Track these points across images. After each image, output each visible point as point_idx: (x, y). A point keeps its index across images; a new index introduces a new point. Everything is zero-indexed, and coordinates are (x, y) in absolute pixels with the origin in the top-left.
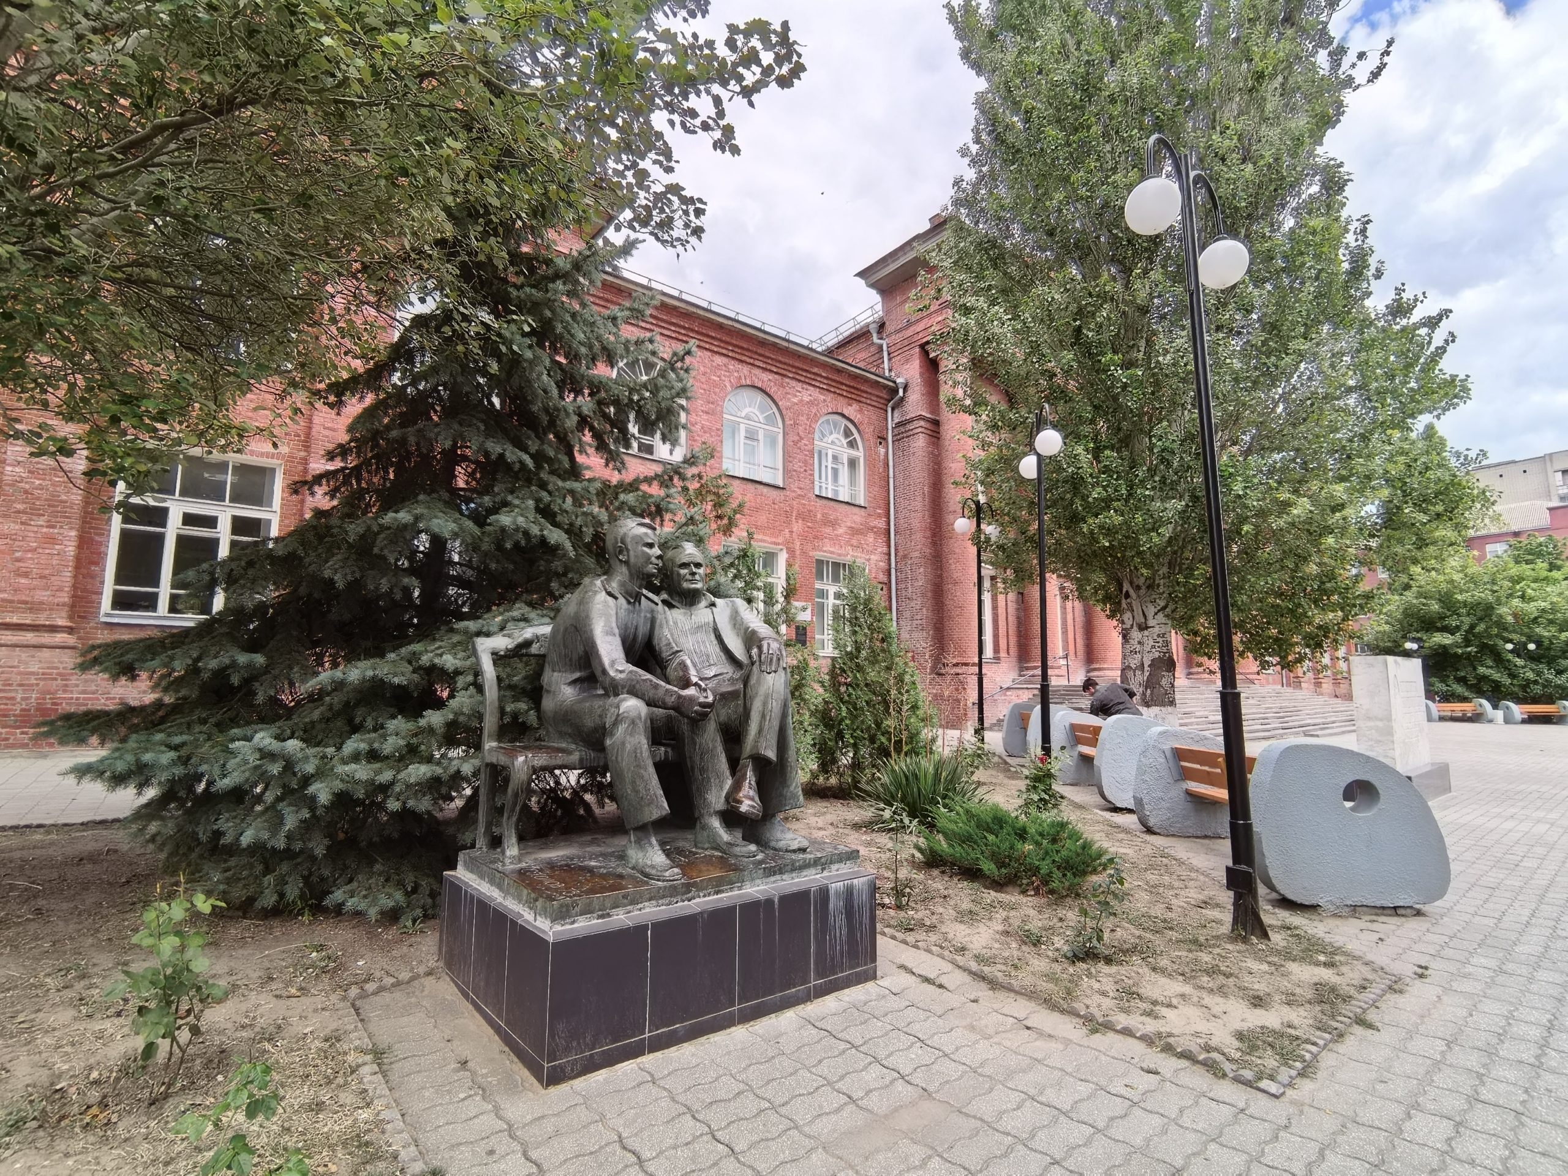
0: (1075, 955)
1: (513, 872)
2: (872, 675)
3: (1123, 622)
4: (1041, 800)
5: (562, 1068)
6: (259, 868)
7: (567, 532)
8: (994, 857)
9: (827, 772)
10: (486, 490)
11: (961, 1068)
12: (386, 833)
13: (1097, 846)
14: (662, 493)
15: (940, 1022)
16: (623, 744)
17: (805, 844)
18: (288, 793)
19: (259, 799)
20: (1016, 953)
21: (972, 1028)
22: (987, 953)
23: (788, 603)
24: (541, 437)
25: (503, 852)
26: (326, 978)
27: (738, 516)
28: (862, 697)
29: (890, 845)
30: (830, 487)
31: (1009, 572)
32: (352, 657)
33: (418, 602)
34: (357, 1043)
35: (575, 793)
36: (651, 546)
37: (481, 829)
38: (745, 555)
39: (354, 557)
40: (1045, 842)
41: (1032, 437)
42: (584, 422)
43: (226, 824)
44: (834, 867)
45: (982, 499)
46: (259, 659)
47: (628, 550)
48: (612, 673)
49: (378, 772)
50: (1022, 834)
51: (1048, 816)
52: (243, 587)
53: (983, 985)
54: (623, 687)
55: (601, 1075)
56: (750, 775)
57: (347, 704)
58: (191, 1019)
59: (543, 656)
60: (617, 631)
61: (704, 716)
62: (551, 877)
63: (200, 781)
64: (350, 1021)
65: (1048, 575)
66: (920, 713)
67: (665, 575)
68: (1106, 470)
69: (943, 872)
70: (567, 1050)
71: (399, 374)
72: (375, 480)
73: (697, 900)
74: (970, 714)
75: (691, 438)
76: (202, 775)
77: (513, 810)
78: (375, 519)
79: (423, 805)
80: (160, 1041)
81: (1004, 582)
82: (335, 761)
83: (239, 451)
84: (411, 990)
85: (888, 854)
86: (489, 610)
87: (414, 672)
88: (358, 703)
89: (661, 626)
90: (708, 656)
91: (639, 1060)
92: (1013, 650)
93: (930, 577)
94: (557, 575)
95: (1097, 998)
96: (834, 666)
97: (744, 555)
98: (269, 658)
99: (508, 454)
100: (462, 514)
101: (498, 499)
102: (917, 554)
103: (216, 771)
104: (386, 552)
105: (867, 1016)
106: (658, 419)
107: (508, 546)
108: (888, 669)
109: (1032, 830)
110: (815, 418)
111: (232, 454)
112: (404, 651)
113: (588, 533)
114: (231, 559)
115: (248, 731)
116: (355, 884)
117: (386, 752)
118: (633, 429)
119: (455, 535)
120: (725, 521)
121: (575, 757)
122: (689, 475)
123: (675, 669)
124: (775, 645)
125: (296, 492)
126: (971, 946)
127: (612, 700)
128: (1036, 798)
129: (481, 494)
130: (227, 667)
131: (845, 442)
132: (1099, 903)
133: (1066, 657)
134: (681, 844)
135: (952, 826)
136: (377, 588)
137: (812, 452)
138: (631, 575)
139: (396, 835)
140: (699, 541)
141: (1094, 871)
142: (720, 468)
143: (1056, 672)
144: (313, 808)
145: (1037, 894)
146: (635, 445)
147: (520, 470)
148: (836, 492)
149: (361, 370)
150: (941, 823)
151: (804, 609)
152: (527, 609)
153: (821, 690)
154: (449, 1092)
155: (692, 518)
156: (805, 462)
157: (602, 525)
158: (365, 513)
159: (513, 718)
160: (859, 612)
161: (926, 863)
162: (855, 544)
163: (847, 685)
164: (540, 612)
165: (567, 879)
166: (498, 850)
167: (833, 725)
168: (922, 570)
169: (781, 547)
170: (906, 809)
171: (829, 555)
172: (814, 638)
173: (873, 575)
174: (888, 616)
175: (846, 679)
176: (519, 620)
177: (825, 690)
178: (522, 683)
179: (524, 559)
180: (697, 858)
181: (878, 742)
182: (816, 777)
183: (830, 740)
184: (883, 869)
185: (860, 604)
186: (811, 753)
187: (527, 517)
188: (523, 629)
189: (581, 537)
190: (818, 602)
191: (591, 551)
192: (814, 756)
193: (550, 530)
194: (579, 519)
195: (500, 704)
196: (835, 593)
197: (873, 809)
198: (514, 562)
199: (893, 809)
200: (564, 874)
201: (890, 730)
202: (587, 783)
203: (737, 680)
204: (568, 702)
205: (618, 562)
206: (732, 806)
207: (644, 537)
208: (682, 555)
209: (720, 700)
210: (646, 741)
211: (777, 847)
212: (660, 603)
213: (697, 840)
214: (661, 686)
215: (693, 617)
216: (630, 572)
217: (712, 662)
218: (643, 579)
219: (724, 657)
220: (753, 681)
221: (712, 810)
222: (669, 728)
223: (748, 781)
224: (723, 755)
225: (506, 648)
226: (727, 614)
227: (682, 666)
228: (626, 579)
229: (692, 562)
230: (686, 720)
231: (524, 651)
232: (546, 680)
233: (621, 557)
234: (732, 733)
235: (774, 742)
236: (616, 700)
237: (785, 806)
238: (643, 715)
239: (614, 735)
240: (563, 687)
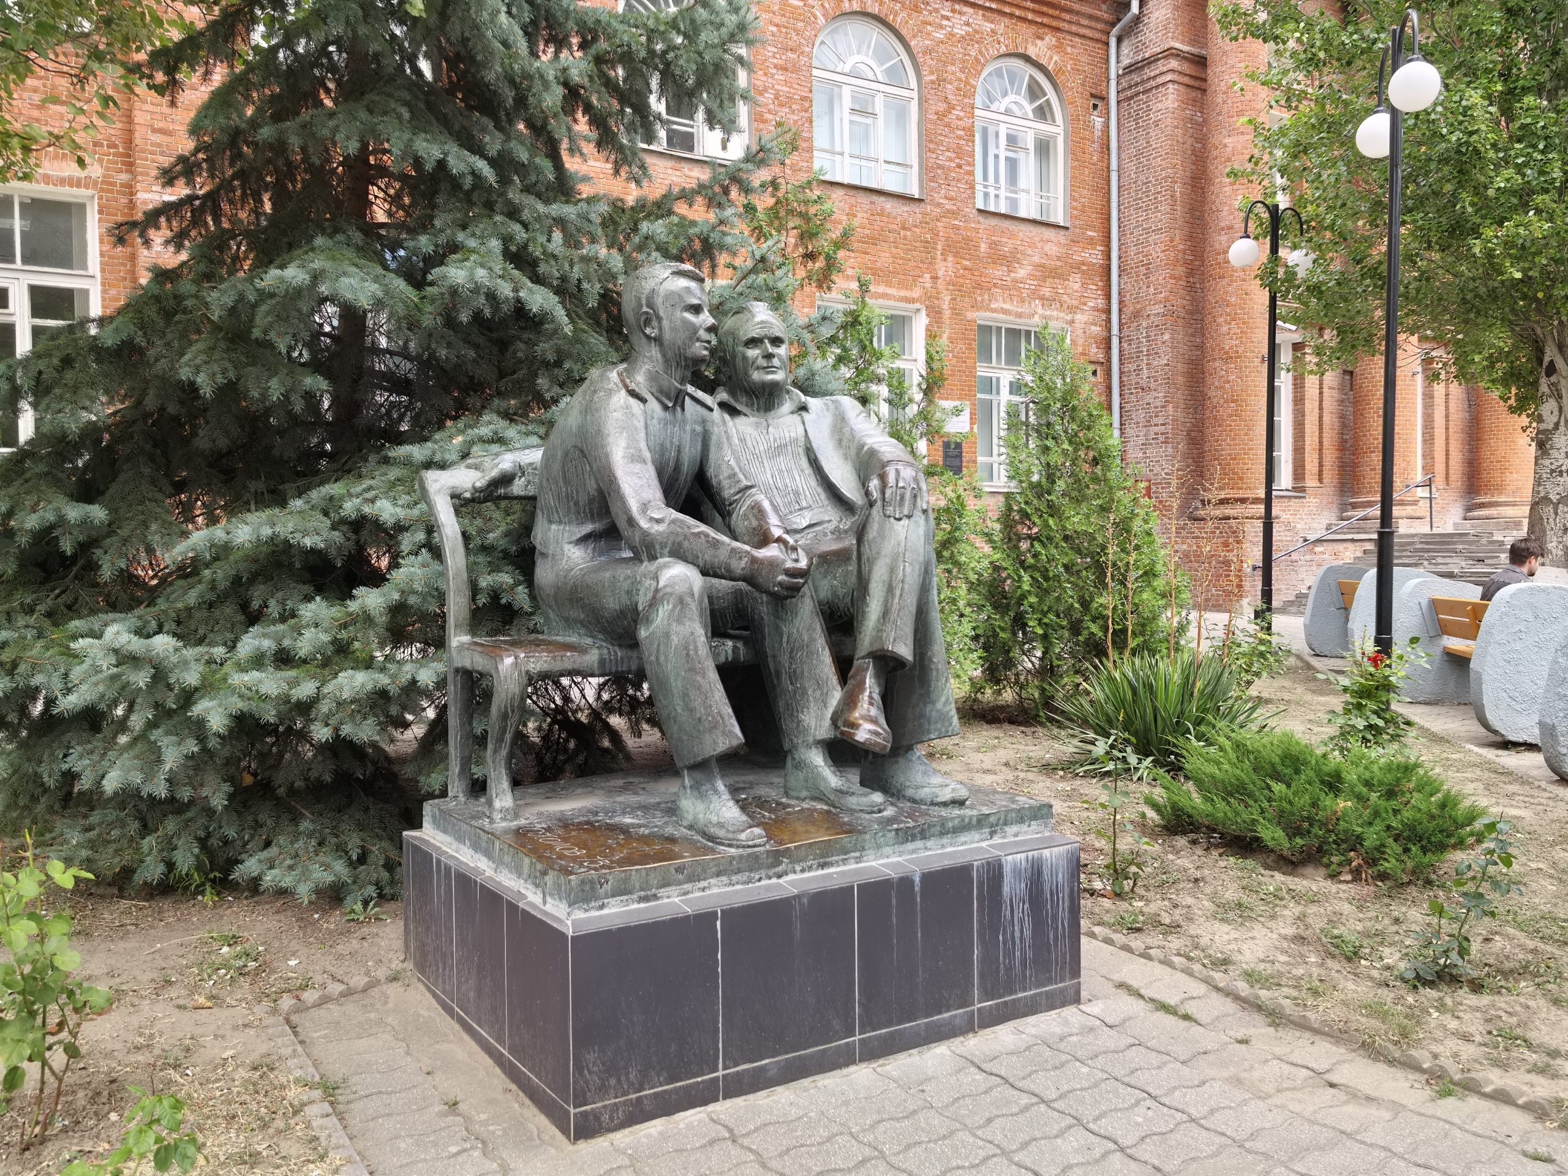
0: (1418, 977)
1: (506, 831)
2: (1076, 520)
3: (1540, 419)
4: (1370, 727)
5: (596, 1115)
6: (134, 826)
7: (559, 291)
8: (1282, 819)
9: (998, 682)
10: (424, 225)
11: (1218, 1140)
12: (313, 774)
13: (1467, 803)
14: (712, 217)
15: (1185, 1071)
16: (667, 635)
17: (963, 793)
18: (162, 715)
19: (122, 725)
20: (1315, 971)
21: (1237, 1082)
22: (1265, 969)
23: (931, 402)
24: (503, 127)
25: (490, 804)
26: (245, 983)
27: (841, 254)
28: (1058, 557)
29: (1105, 798)
30: (1003, 193)
31: (1328, 334)
32: (236, 506)
33: (329, 417)
34: (298, 1073)
35: (595, 714)
36: (696, 309)
37: (455, 767)
38: (855, 322)
39: (223, 345)
40: (1374, 796)
41: (1382, 77)
42: (573, 95)
43: (79, 761)
44: (1011, 830)
45: (1283, 201)
46: (98, 513)
47: (659, 319)
48: (644, 524)
49: (294, 683)
50: (1333, 783)
51: (1381, 755)
52: (61, 398)
53: (1258, 1018)
54: (663, 545)
55: (655, 1127)
56: (871, 685)
57: (236, 581)
58: (64, 1035)
59: (533, 499)
60: (647, 455)
61: (794, 590)
62: (565, 840)
63: (35, 699)
64: (285, 1043)
65: (1401, 337)
66: (1159, 583)
67: (723, 360)
68: (1525, 134)
69: (1194, 842)
70: (603, 1091)
71: (261, 28)
72: (243, 215)
73: (791, 877)
74: (1247, 585)
75: (757, 118)
76: (37, 690)
77: (500, 740)
78: (250, 280)
79: (365, 732)
80: (25, 1065)
81: (1318, 352)
82: (228, 667)
83: (26, 177)
84: (368, 1001)
85: (1100, 811)
86: (441, 426)
87: (334, 528)
88: (253, 579)
89: (719, 447)
90: (797, 494)
91: (711, 1108)
92: (1329, 475)
93: (1182, 349)
94: (547, 365)
95: (1453, 1044)
96: (1009, 509)
97: (853, 321)
98: (113, 511)
99: (451, 161)
100: (386, 268)
101: (442, 239)
102: (1159, 309)
103: (57, 685)
104: (272, 335)
105: (1065, 1057)
106: (700, 84)
107: (464, 318)
108: (1104, 509)
109: (1351, 776)
110: (978, 66)
111: (15, 184)
112: (317, 495)
113: (593, 290)
114: (36, 355)
115: (95, 623)
116: (273, 851)
117: (302, 653)
118: (658, 105)
119: (379, 305)
120: (820, 263)
121: (592, 658)
122: (756, 183)
123: (745, 516)
124: (907, 473)
125: (121, 240)
126: (1236, 957)
127: (646, 567)
128: (1360, 723)
129: (413, 232)
130: (52, 527)
131: (1029, 108)
132: (1465, 894)
133: (1429, 484)
134: (763, 791)
135: (1211, 769)
136: (264, 396)
137: (970, 132)
138: (666, 361)
139: (328, 778)
140: (777, 300)
141: (1460, 845)
142: (810, 169)
143: (1409, 510)
144: (202, 739)
145: (1356, 877)
146: (662, 134)
147: (475, 187)
148: (1014, 203)
149: (200, 25)
150: (1192, 764)
151: (957, 412)
152: (501, 424)
153: (987, 549)
154: (435, 1144)
155: (763, 259)
156: (959, 152)
157: (614, 277)
158: (232, 272)
159: (492, 598)
160: (1054, 413)
161: (1165, 827)
162: (1048, 294)
163: (1031, 538)
164: (523, 428)
165: (590, 843)
166: (483, 800)
167: (1008, 605)
168: (1167, 337)
169: (917, 305)
170: (1133, 740)
171: (1001, 316)
172: (975, 462)
173: (1080, 349)
174: (1105, 420)
175: (1030, 528)
176: (491, 441)
177: (994, 548)
178: (503, 543)
179: (490, 340)
180: (789, 813)
181: (1086, 632)
182: (980, 689)
183: (1002, 629)
184: (1093, 836)
185: (1055, 400)
186: (971, 650)
187: (490, 269)
188: (497, 455)
189: (581, 301)
190: (981, 400)
191: (598, 323)
192: (975, 655)
193: (530, 290)
194: (576, 269)
195: (469, 577)
196: (1011, 383)
197: (1075, 742)
198: (476, 347)
199: (1110, 741)
200: (584, 836)
201: (1105, 612)
202: (612, 698)
203: (846, 532)
204: (576, 571)
205: (644, 340)
206: (843, 733)
207: (684, 295)
208: (749, 324)
209: (819, 564)
210: (702, 632)
211: (917, 797)
212: (716, 407)
213: (789, 785)
214: (723, 543)
215: (771, 429)
216: (664, 355)
217: (804, 504)
218: (686, 367)
219: (823, 496)
220: (872, 532)
221: (811, 739)
222: (738, 611)
223: (867, 693)
224: (827, 652)
225: (474, 487)
226: (827, 421)
227: (755, 511)
228: (659, 367)
229: (766, 337)
230: (765, 597)
231: (502, 491)
232: (539, 536)
233: (648, 331)
234: (840, 617)
235: (908, 630)
236: (652, 567)
237: (929, 732)
238: (696, 590)
239: (652, 621)
240: (567, 547)
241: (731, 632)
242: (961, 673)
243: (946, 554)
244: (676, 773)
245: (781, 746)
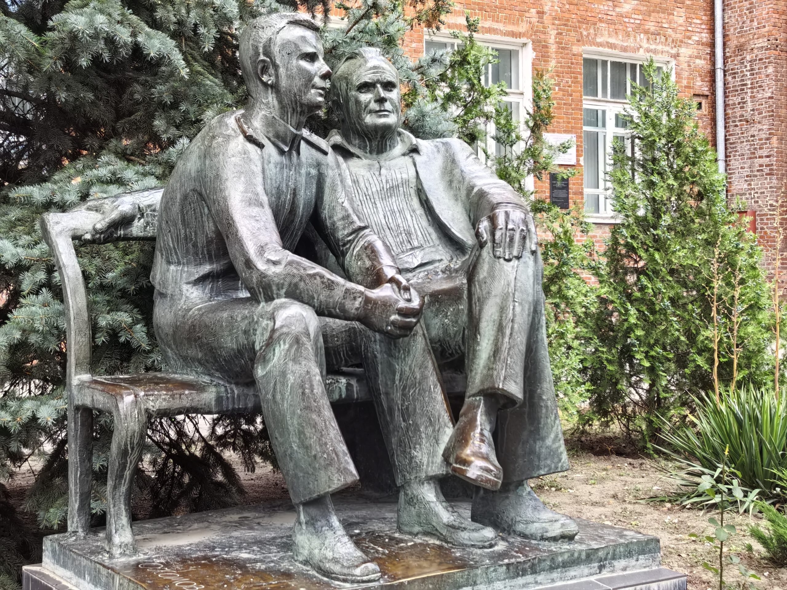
1: (126, 567)
2: (681, 254)
7: (174, 36)
9: (605, 414)
16: (284, 374)
17: (572, 528)
23: (538, 139)
25: (109, 539)
28: (664, 291)
29: (711, 531)
35: (208, 448)
36: (312, 57)
37: (75, 504)
38: (464, 62)
44: (620, 564)
47: (276, 67)
48: (261, 266)
54: (280, 286)
56: (481, 418)
59: (153, 239)
60: (265, 199)
61: (406, 329)
62: (184, 575)
66: (764, 316)
67: (336, 103)
77: (120, 476)
85: (707, 544)
86: (60, 166)
89: (334, 190)
90: (409, 234)
94: (162, 106)
96: (616, 242)
100: (7, 13)
102: (762, 42)
107: (84, 62)
108: (709, 243)
113: (208, 36)
120: (429, 4)
123: (359, 257)
124: (517, 215)
127: (263, 307)
134: (375, 526)
138: (283, 107)
140: (389, 44)
151: (564, 148)
152: (119, 165)
153: (594, 282)
155: (374, 5)
157: (230, 22)
159: (110, 336)
160: (660, 149)
161: (771, 560)
162: (652, 29)
163: (639, 272)
164: (140, 168)
165: (208, 579)
166: (102, 535)
167: (615, 337)
168: (770, 70)
169: (524, 40)
170: (739, 473)
171: (607, 50)
172: (582, 193)
173: (685, 82)
174: (710, 156)
175: (636, 262)
176: (110, 182)
177: (601, 282)
178: (121, 282)
179: (108, 82)
180: (402, 548)
181: (692, 365)
182: (588, 421)
183: (609, 361)
184: (700, 568)
185: (660, 136)
186: (578, 383)
187: (110, 15)
188: (117, 197)
189: (197, 43)
190: (588, 133)
191: (213, 65)
192: (583, 388)
193: (148, 34)
194: (192, 14)
195: (90, 316)
196: (617, 116)
197: (683, 474)
198: (94, 89)
199: (716, 474)
200: (202, 571)
201: (711, 345)
202: (226, 433)
203: (456, 271)
204: (194, 311)
205: (261, 87)
206: (455, 469)
207: (300, 43)
208: (362, 70)
209: (431, 303)
210: (317, 371)
211: (527, 532)
212: (330, 150)
213: (402, 520)
214: (338, 284)
215: (383, 171)
216: (280, 102)
217: (416, 244)
218: (302, 113)
219: (434, 236)
220: (483, 272)
221: (423, 475)
222: (352, 349)
223: (478, 430)
224: (439, 389)
225: (94, 229)
226: (438, 162)
227: (369, 252)
228: (276, 113)
229: (378, 81)
230: (378, 336)
231: (121, 232)
232: (158, 276)
233: (265, 78)
234: (452, 355)
235: (518, 369)
236: (269, 307)
237: (539, 468)
238: (312, 330)
239: (269, 361)
240: (185, 287)
241: (344, 369)
242: (569, 405)
243: (554, 288)
244: (291, 508)
245: (394, 481)
